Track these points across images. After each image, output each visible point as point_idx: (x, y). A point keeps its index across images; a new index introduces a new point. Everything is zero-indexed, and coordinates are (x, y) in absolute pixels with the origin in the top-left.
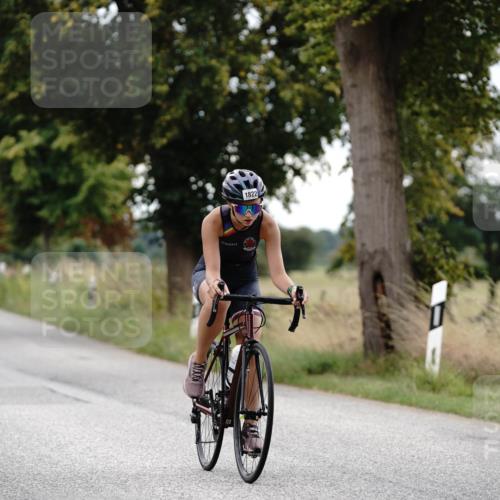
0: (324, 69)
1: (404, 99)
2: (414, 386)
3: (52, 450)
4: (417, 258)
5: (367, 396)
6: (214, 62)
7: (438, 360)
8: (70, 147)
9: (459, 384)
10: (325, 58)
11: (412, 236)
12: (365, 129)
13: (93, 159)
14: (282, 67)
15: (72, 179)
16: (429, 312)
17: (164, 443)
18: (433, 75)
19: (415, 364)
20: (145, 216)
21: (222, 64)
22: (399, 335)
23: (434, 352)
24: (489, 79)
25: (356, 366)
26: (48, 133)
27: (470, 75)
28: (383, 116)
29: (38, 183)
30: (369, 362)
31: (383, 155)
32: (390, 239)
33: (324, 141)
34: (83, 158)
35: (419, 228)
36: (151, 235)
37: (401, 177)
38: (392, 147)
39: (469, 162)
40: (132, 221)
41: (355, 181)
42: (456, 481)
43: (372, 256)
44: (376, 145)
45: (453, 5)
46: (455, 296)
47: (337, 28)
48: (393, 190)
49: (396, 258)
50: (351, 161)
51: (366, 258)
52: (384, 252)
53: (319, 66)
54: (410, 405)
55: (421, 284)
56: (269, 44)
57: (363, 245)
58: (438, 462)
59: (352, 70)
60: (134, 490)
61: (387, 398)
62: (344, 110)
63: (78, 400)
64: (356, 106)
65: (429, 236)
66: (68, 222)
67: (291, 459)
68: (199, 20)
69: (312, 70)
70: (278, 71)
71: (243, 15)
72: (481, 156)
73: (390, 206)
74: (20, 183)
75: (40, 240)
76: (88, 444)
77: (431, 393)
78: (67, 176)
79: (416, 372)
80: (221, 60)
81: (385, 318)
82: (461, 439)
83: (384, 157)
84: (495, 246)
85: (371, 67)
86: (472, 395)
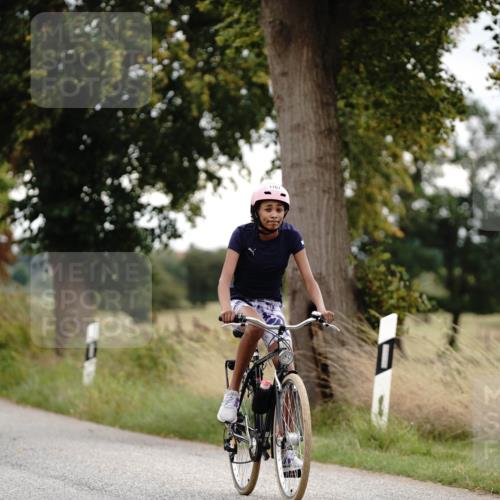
0: (245, 53)
2: (357, 442)
4: (359, 285)
7: (386, 410)
9: (412, 440)
10: (248, 40)
12: (297, 128)
16: (376, 350)
19: (357, 414)
20: (27, 235)
23: (381, 400)
28: (320, 112)
31: (320, 159)
32: (328, 262)
38: (330, 150)
39: (428, 168)
44: (310, 147)
48: (332, 202)
51: (299, 285)
52: (321, 278)
53: (238, 50)
57: (295, 270)
59: (281, 55)
64: (286, 99)
69: (229, 52)
72: (442, 159)
73: (327, 222)
79: (358, 424)
83: (320, 162)
84: (458, 271)
85: (305, 51)
86: (428, 453)
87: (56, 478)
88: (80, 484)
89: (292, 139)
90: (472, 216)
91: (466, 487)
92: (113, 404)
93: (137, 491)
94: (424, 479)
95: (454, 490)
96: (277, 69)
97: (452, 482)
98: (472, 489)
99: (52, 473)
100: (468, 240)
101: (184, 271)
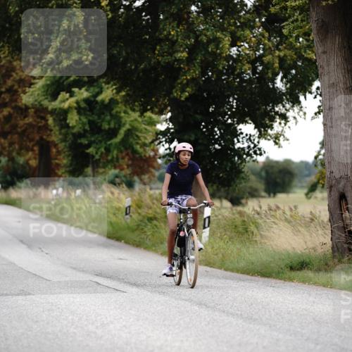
3: (97, 327)
6: (219, 34)
8: (113, 102)
10: (302, 31)
12: (333, 85)
14: (269, 40)
15: (112, 126)
17: (182, 322)
20: (167, 152)
21: (226, 36)
25: (326, 264)
26: (94, 90)
28: (347, 76)
29: (87, 127)
30: (336, 261)
34: (120, 108)
41: (325, 125)
43: (338, 181)
50: (322, 109)
51: (334, 182)
52: (347, 178)
57: (331, 173)
59: (323, 40)
63: (116, 290)
64: (326, 68)
66: (109, 158)
67: (276, 334)
69: (291, 40)
70: (266, 41)
74: (73, 127)
75: (89, 170)
76: (124, 323)
80: (224, 33)
85: (337, 38)
87: (186, 300)
88: (200, 304)
89: (329, 92)
92: (220, 255)
93: (235, 308)
96: (319, 48)
99: (183, 298)
101: (263, 174)
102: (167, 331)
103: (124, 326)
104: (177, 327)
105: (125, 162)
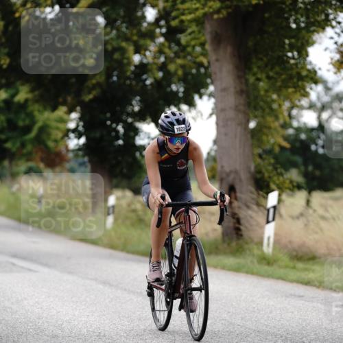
0: (197, 49)
1: (250, 69)
2: (255, 261)
4: (259, 176)
5: (224, 268)
6: (124, 44)
7: (271, 245)
8: (26, 101)
9: (285, 260)
10: (198, 42)
11: (255, 162)
12: (224, 90)
13: (41, 108)
14: (170, 48)
15: (27, 122)
16: (266, 212)
17: (88, 299)
18: (270, 53)
19: (255, 247)
20: (77, 147)
21: (129, 45)
22: (246, 227)
23: (269, 238)
24: (307, 56)
25: (217, 248)
26: (11, 91)
27: (296, 53)
28: (237, 81)
29: (5, 124)
30: (225, 245)
31: (236, 106)
32: (240, 163)
33: (196, 97)
34: (35, 108)
35: (260, 156)
36: (81, 160)
37: (248, 122)
38: (242, 101)
39: (294, 112)
40: (68, 150)
41: (217, 124)
42: (282, 324)
43: (228, 175)
44: (231, 100)
45: (284, 6)
46: (283, 201)
47: (206, 22)
48: (243, 130)
49: (244, 176)
50: (215, 111)
51: (224, 176)
52: (236, 172)
53: (194, 47)
54: (253, 273)
55: (261, 193)
56: (161, 33)
57: (222, 167)
58: (271, 312)
59: (216, 49)
60: (68, 331)
61: (237, 269)
62: (210, 77)
63: (30, 270)
64: (218, 74)
65: (266, 161)
66: (25, 151)
68: (114, 16)
69: (189, 49)
70: (167, 50)
71: (143, 13)
72: (302, 108)
73: (240, 141)
75: (6, 163)
76: (37, 300)
77: (266, 266)
78: (24, 120)
79: (256, 251)
80: (129, 42)
81: (236, 216)
82: (287, 297)
83: (236, 109)
84: (310, 168)
85: (229, 48)
86: (294, 268)
87: (91, 279)
88: (105, 283)
89: (221, 95)
90: (319, 138)
91: (315, 286)
92: (123, 239)
94: (292, 281)
95: (308, 288)
96: (213, 57)
97: (308, 283)
98: (318, 287)
100: (316, 151)
102: (75, 306)
103: (37, 302)
104: (83, 303)
105: (38, 156)
